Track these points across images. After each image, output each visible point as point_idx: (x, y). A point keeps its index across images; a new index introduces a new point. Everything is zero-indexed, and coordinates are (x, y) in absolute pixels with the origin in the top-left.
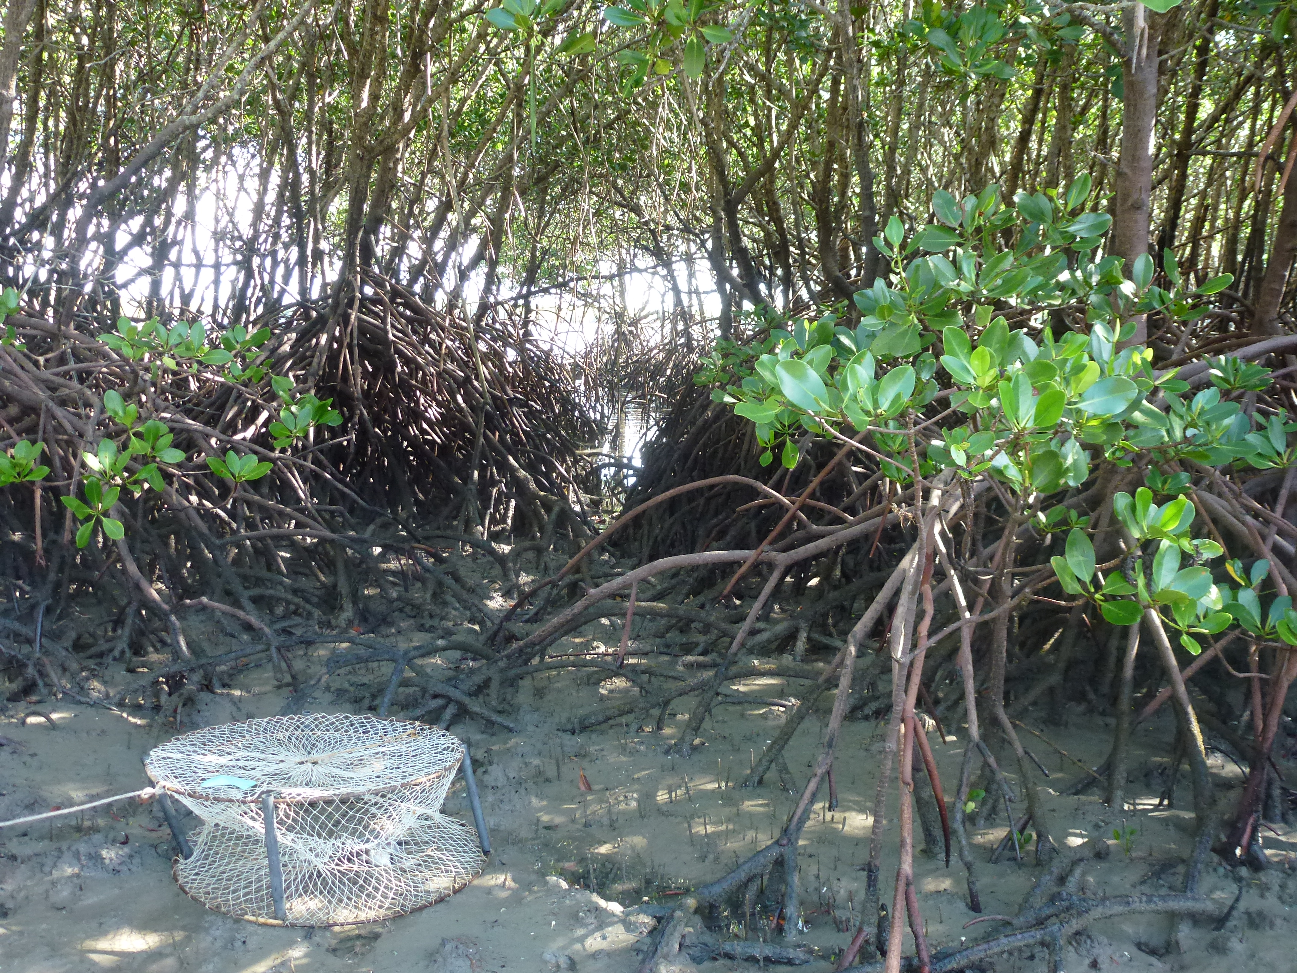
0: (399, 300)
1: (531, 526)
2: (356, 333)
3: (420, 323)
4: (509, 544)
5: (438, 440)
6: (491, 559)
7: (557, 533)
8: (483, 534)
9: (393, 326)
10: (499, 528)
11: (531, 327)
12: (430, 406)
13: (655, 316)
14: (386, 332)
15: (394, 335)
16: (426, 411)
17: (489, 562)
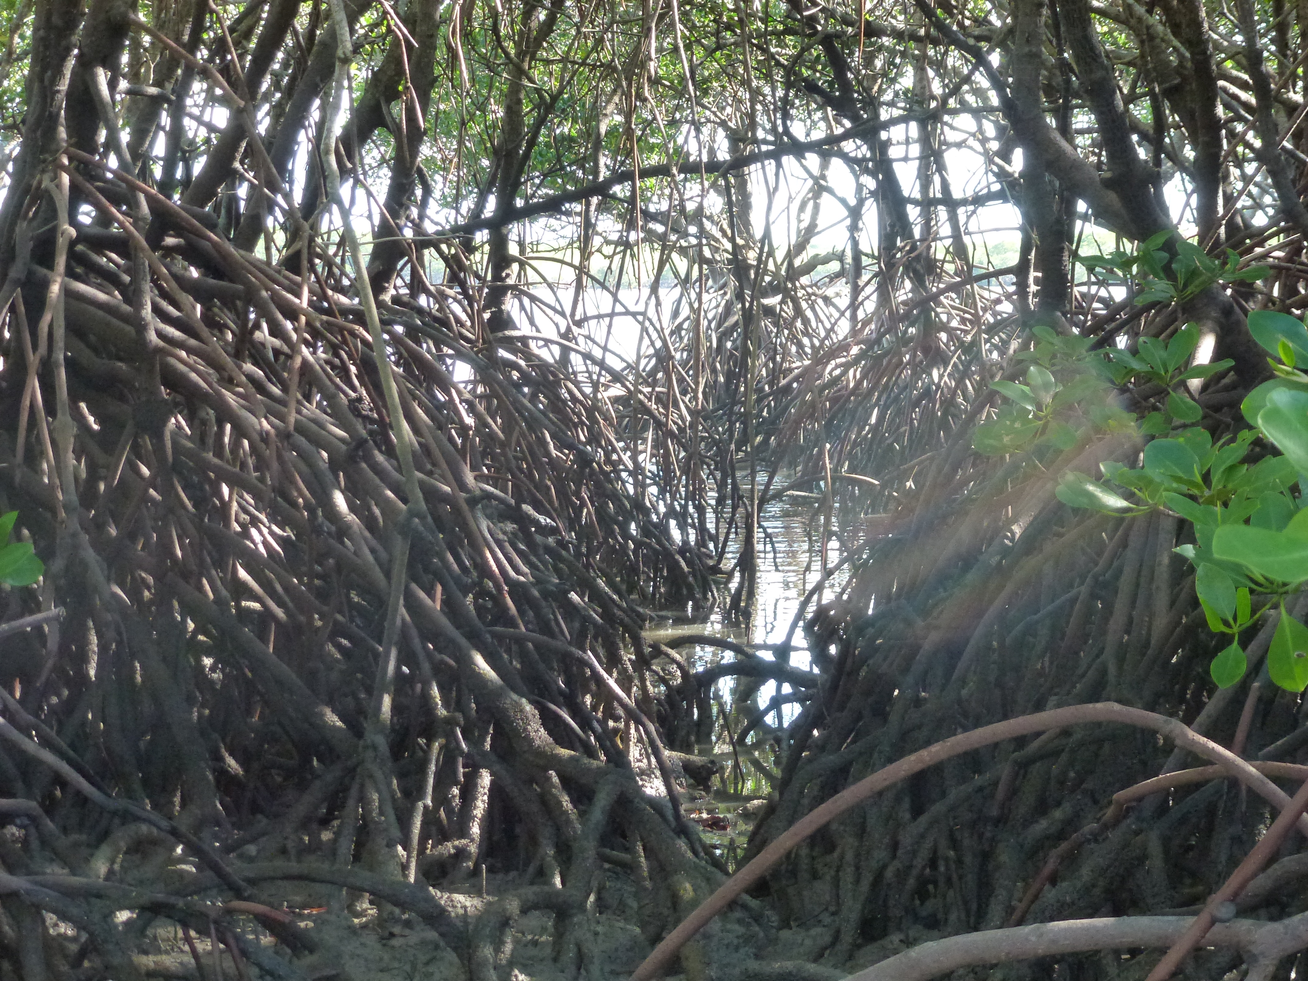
0: (170, 241)
1: (533, 840)
2: (60, 332)
3: (228, 301)
4: (475, 891)
5: (280, 613)
6: (432, 935)
7: (604, 858)
8: (405, 867)
9: (157, 311)
10: (449, 847)
11: (510, 305)
12: (255, 522)
13: (835, 266)
14: (141, 327)
15: (160, 334)
16: (246, 534)
17: (424, 943)
